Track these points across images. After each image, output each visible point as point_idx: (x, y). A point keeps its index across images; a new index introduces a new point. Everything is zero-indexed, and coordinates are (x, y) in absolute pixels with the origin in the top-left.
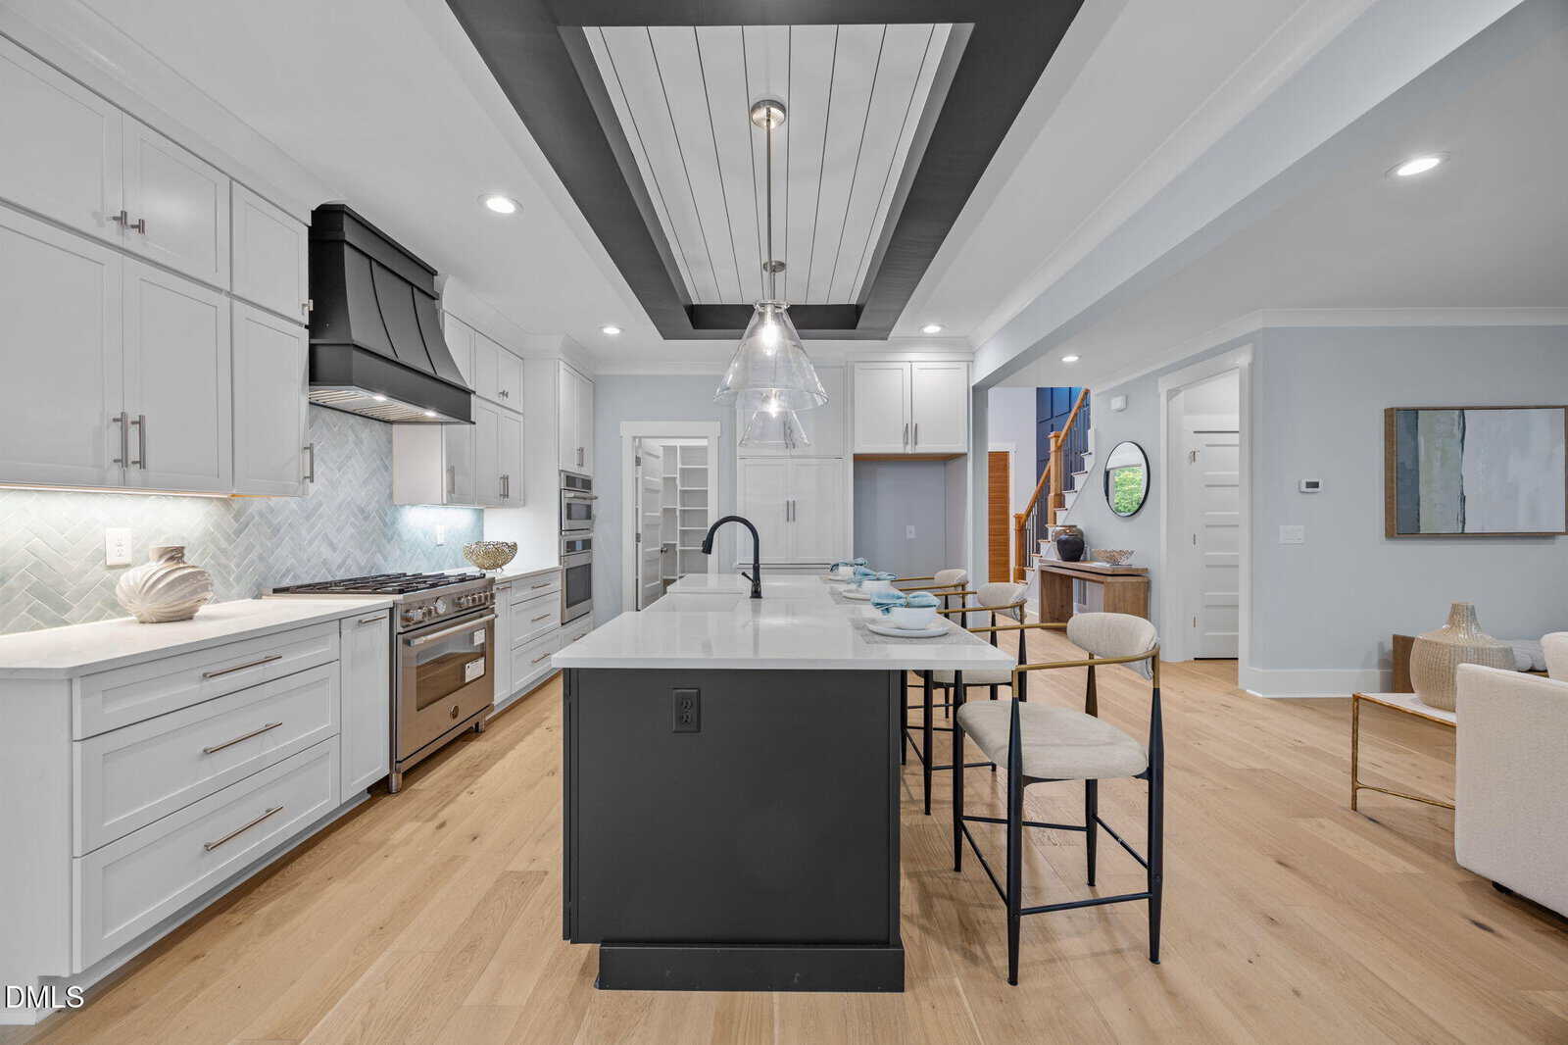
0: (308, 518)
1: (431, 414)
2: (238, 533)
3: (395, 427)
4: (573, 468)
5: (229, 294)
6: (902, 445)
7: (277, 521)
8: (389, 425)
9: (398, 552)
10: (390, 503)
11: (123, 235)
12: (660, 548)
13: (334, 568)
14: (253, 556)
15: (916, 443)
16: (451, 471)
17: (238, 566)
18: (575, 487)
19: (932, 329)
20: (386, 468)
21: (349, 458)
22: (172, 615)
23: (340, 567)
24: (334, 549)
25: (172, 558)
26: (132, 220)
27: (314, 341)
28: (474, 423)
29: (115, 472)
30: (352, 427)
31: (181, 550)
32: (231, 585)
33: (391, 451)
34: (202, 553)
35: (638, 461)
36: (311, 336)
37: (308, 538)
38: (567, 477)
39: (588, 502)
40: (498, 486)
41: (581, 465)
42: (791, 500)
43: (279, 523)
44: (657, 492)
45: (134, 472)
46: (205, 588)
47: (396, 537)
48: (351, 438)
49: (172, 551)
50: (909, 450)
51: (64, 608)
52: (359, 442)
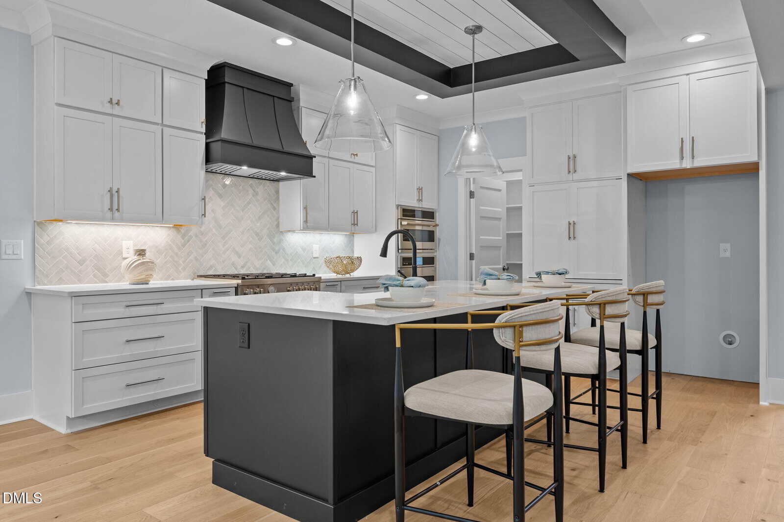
0: (223, 238)
1: (283, 174)
2: (184, 245)
3: (281, 184)
4: (412, 203)
5: (162, 124)
6: (678, 161)
7: (205, 239)
8: (276, 183)
9: (283, 260)
10: (278, 230)
11: (113, 108)
12: (501, 266)
13: (239, 267)
14: (192, 257)
15: (693, 157)
16: (305, 208)
17: (184, 262)
18: (414, 217)
19: (696, 38)
20: (274, 209)
21: (249, 203)
22: (137, 281)
23: (243, 267)
24: (239, 257)
25: (139, 255)
26: (114, 101)
27: (208, 141)
28: (315, 177)
29: (109, 214)
30: (251, 186)
31: (144, 251)
32: (180, 272)
33: (278, 199)
34: (165, 255)
35: (472, 195)
36: (207, 138)
37: (223, 249)
38: (403, 209)
39: (430, 229)
40: (349, 219)
41: (420, 200)
42: (571, 222)
43: (206, 241)
44: (499, 219)
45: (117, 214)
46: (152, 269)
47: (281, 250)
48: (251, 191)
49: (140, 251)
50: (687, 164)
51: (106, 275)
52: (256, 194)
